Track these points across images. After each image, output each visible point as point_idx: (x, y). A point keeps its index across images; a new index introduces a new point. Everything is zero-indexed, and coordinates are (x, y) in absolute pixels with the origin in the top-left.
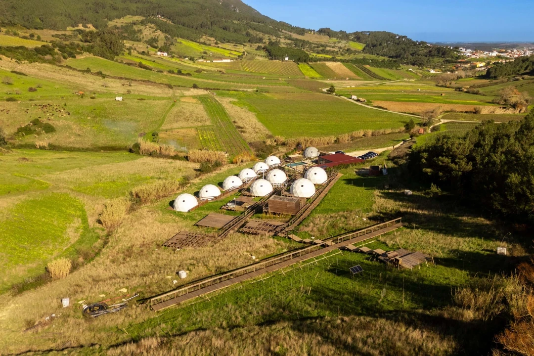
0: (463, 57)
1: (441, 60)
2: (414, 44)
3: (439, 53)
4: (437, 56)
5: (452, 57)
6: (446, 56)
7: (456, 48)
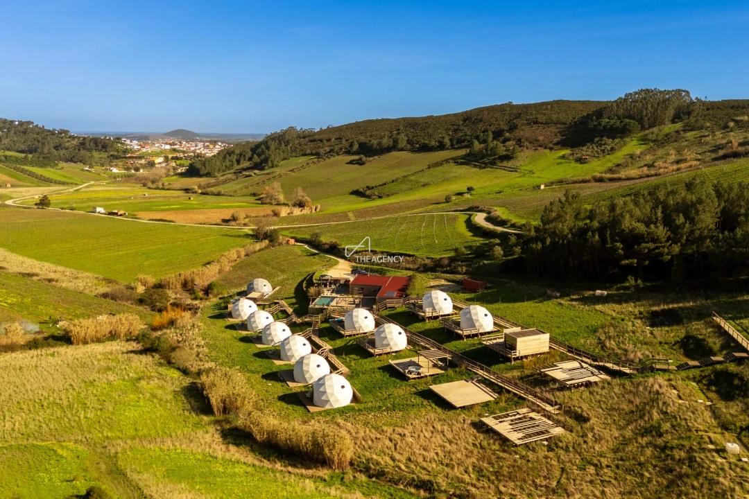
0: (132, 151)
1: (104, 155)
2: (52, 133)
3: (97, 145)
4: (96, 150)
5: (118, 151)
6: (108, 149)
7: (118, 139)
